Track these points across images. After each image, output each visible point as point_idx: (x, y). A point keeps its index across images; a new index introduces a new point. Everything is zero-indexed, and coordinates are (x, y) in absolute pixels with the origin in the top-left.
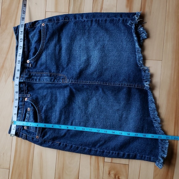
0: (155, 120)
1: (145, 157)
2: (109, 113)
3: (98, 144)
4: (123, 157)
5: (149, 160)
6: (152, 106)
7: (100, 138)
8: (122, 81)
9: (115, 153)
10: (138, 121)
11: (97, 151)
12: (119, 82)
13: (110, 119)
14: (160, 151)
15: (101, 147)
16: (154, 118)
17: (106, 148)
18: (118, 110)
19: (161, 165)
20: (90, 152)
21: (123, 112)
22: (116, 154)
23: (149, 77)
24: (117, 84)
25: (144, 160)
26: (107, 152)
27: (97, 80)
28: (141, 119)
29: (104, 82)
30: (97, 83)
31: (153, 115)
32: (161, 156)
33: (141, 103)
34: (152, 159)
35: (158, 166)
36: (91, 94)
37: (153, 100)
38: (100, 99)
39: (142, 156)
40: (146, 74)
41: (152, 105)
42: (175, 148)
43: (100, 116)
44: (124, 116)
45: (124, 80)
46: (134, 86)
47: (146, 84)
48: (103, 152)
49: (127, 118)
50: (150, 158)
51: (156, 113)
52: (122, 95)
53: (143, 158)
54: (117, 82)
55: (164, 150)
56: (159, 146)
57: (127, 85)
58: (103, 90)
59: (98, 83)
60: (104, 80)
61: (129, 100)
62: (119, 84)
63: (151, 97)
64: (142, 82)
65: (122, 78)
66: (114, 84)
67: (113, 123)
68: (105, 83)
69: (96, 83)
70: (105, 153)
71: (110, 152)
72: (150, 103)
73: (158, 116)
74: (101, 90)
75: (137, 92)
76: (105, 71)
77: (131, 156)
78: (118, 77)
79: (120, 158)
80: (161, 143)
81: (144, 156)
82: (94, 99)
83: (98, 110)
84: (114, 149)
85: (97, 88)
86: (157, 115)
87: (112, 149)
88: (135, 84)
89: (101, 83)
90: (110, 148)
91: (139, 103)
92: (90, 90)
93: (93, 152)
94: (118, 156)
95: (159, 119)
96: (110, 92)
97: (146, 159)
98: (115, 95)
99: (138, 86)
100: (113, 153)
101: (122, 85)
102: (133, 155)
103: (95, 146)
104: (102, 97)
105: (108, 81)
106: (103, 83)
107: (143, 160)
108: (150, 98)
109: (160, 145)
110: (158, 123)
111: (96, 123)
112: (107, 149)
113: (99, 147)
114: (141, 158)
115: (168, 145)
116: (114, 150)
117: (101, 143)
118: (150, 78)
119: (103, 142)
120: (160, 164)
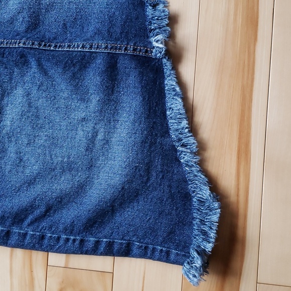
0: (183, 145)
1: (154, 250)
2: (60, 130)
3: (30, 218)
4: (94, 251)
5: (166, 258)
6: (174, 105)
7: (35, 199)
8: (92, 37)
9: (74, 240)
10: (135, 148)
11: (25, 235)
12: (84, 41)
13: (61, 147)
14: (196, 232)
15: (36, 224)
16: (180, 140)
17: (51, 227)
18: (84, 119)
19: (197, 275)
20: (8, 240)
21: (98, 127)
22: (77, 242)
23: (166, 21)
24: (78, 46)
25: (152, 258)
26: (51, 237)
27: (23, 37)
28: (143, 142)
29: (42, 41)
30: (21, 45)
31: (177, 130)
32: (199, 247)
33: (144, 99)
34: (172, 257)
35: (188, 276)
36: (11, 79)
37: (178, 89)
38: (34, 91)
39: (146, 248)
40: (157, 13)
41: (174, 101)
42: (240, 223)
43: (36, 140)
44: (100, 136)
45: (98, 32)
46: (126, 49)
47: (157, 41)
48: (43, 237)
49: (107, 141)
50: (168, 253)
51: (185, 123)
52: (93, 79)
53: (149, 253)
54: (78, 39)
55: (206, 229)
56: (193, 218)
57: (106, 48)
58: (40, 65)
59: (24, 44)
60: (44, 36)
61: (112, 91)
62: (83, 47)
63: (171, 79)
64: (148, 37)
65: (91, 28)
66: (69, 46)
67: (69, 158)
68: (45, 45)
69: (20, 43)
70: (46, 241)
71: (59, 238)
72: (169, 97)
73: (189, 132)
74: (33, 64)
75: (133, 66)
76: (47, 11)
77: (116, 247)
78: (83, 27)
79: (87, 253)
80: (199, 210)
81: (151, 246)
82: (19, 92)
83: (31, 122)
84: (70, 230)
85: (22, 59)
86: (187, 130)
87: (65, 229)
88: (127, 44)
89: (33, 44)
90: (61, 227)
91: (139, 98)
92: (6, 68)
93: (14, 239)
94: (82, 249)
95: (192, 140)
96: (60, 70)
97: (157, 254)
98: (74, 76)
99: (134, 50)
100: (67, 240)
101: (91, 47)
102: (121, 244)
103: (22, 221)
104: (39, 86)
105: (55, 38)
106: (40, 45)
107: (150, 258)
108: (170, 82)
109: (195, 215)
110: (191, 153)
111: (25, 159)
112: (53, 229)
113: (32, 223)
114: (145, 254)
115: (218, 215)
116: (71, 233)
117: (37, 212)
118: (167, 25)
119: (43, 209)
120: (193, 272)
